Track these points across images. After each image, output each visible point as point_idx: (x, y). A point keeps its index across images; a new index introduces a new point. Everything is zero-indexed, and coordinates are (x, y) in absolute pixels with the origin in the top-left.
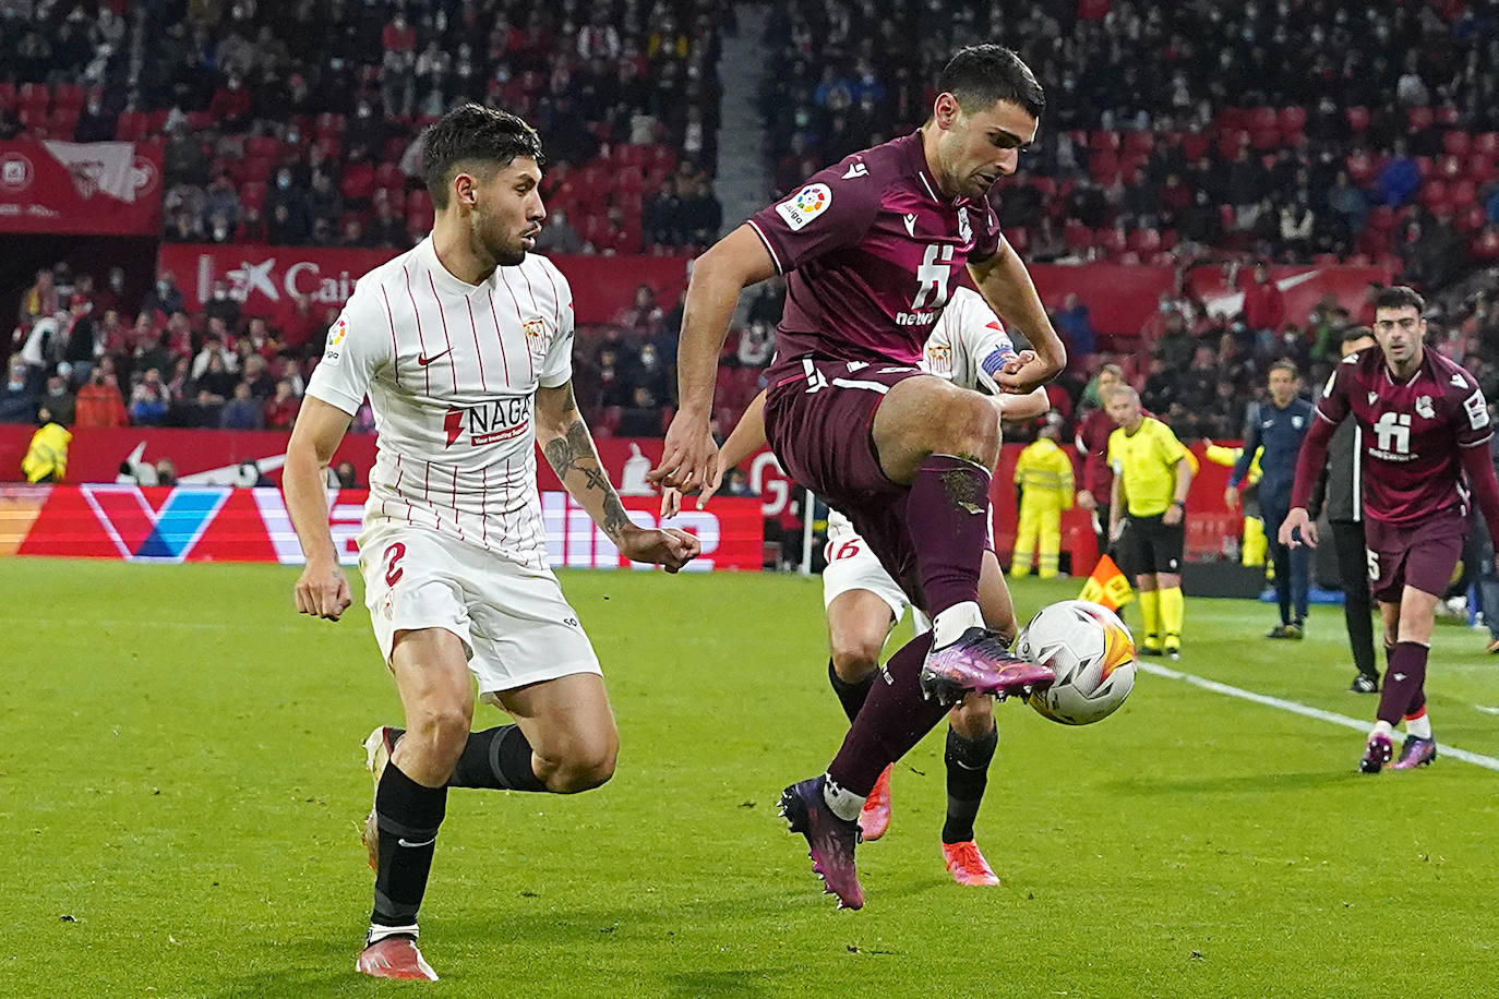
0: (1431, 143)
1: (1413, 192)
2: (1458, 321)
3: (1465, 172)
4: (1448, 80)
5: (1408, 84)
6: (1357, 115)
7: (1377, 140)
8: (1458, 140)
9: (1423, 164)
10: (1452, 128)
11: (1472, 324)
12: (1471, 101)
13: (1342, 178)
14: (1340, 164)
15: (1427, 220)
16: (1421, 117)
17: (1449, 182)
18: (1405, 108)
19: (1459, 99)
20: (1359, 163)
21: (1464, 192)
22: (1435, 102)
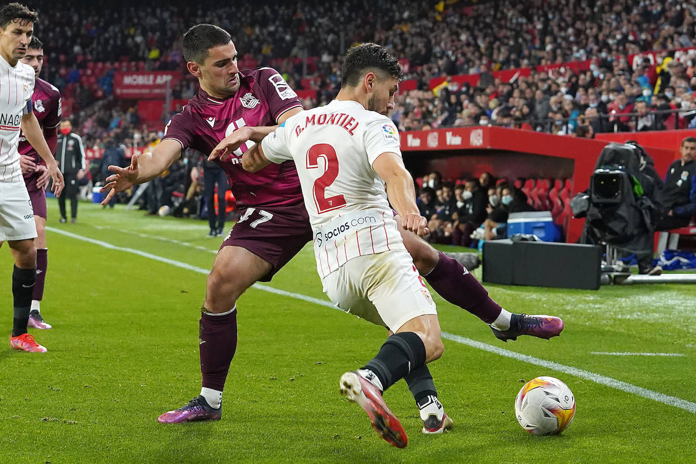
0: (83, 65)
1: (78, 79)
2: (90, 116)
3: (93, 73)
4: (88, 47)
5: (77, 49)
6: (62, 58)
7: (68, 64)
8: (91, 65)
9: (81, 72)
10: (89, 61)
11: (94, 117)
12: (95, 53)
13: (57, 76)
14: (57, 71)
15: (82, 87)
16: (80, 58)
17: (89, 77)
18: (76, 56)
19: (91, 52)
20: (63, 71)
21: (92, 79)
22: (84, 54)
